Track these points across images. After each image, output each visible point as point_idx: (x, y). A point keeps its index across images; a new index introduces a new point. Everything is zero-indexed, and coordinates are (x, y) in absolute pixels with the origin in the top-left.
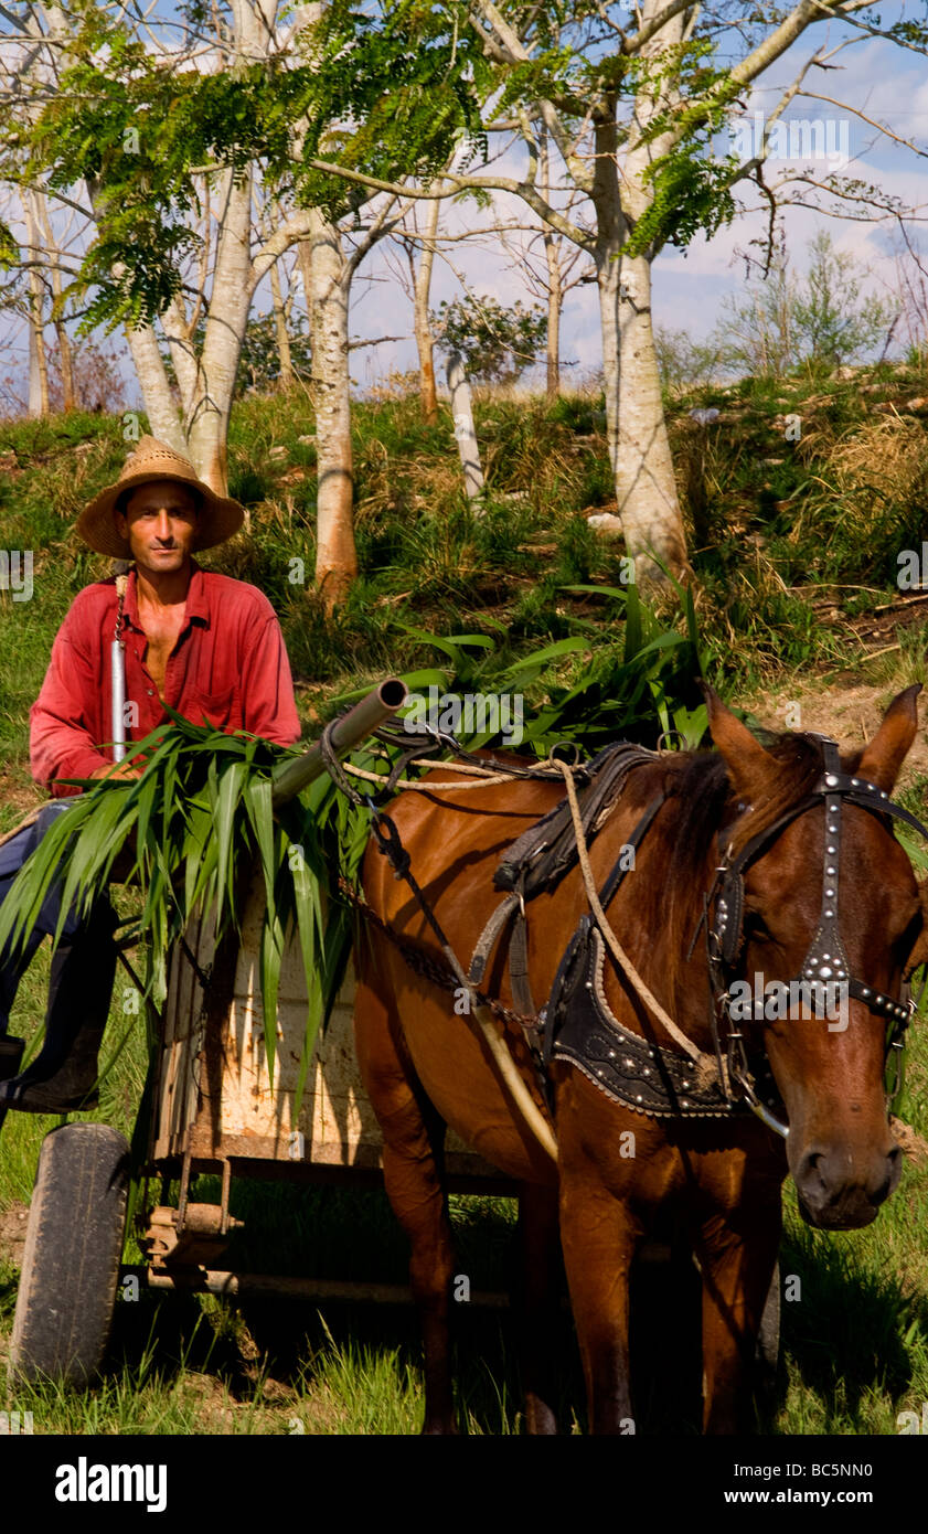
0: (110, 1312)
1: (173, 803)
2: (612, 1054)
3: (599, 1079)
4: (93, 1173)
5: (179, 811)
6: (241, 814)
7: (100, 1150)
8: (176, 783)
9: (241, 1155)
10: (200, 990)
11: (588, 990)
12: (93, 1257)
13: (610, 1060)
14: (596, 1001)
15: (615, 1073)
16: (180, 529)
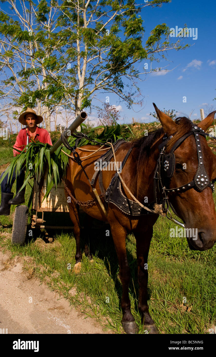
0: (26, 232)
1: (33, 155)
2: (124, 203)
3: (121, 208)
4: (23, 212)
5: (33, 156)
6: (44, 156)
7: (24, 209)
8: (33, 151)
9: (45, 211)
10: (38, 186)
11: (118, 189)
12: (23, 224)
13: (123, 204)
14: (119, 191)
15: (124, 207)
16: (33, 121)
